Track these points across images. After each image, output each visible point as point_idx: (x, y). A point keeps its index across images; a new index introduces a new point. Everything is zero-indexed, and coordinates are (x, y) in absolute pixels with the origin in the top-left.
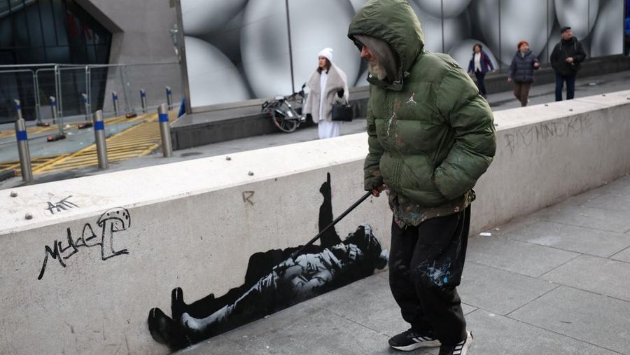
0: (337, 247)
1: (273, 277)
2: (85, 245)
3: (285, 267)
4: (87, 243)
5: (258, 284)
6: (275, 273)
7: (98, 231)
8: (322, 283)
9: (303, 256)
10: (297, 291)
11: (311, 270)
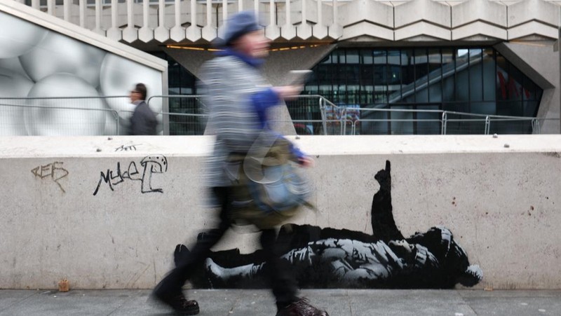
0: (397, 243)
1: (307, 253)
2: (129, 177)
3: (323, 247)
4: (131, 176)
5: (289, 254)
6: (310, 248)
7: (141, 169)
8: (374, 277)
9: (348, 241)
10: (338, 276)
11: (358, 258)
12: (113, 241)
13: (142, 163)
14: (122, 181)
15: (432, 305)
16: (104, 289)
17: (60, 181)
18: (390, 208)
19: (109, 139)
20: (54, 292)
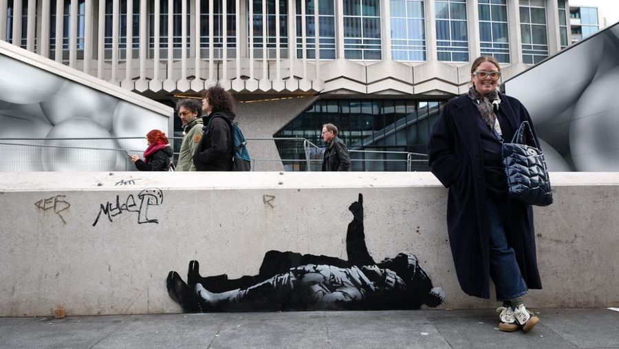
0: (369, 268)
1: (289, 277)
2: (127, 209)
3: (304, 272)
4: (129, 208)
5: (273, 279)
6: (292, 274)
7: (138, 202)
8: (349, 299)
9: (326, 267)
10: (318, 298)
11: (335, 282)
12: (110, 270)
13: (139, 196)
14: (120, 212)
15: (401, 325)
16: (99, 315)
17: (61, 213)
18: (363, 236)
19: (111, 174)
20: (50, 318)
